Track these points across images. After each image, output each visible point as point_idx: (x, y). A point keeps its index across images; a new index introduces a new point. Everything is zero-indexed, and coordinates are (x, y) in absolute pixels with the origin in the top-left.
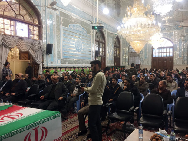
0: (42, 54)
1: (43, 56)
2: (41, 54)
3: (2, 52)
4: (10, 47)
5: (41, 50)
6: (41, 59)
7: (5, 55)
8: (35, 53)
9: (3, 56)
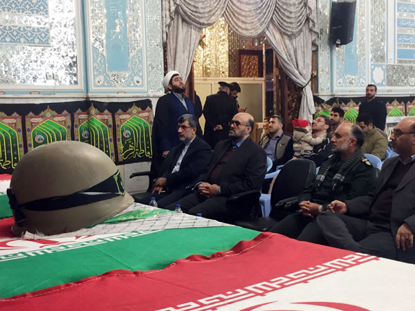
0: (314, 44)
1: (315, 53)
2: (310, 46)
3: (177, 43)
4: (201, 21)
5: (311, 30)
6: (308, 65)
7: (187, 54)
8: (287, 42)
9: (178, 55)
